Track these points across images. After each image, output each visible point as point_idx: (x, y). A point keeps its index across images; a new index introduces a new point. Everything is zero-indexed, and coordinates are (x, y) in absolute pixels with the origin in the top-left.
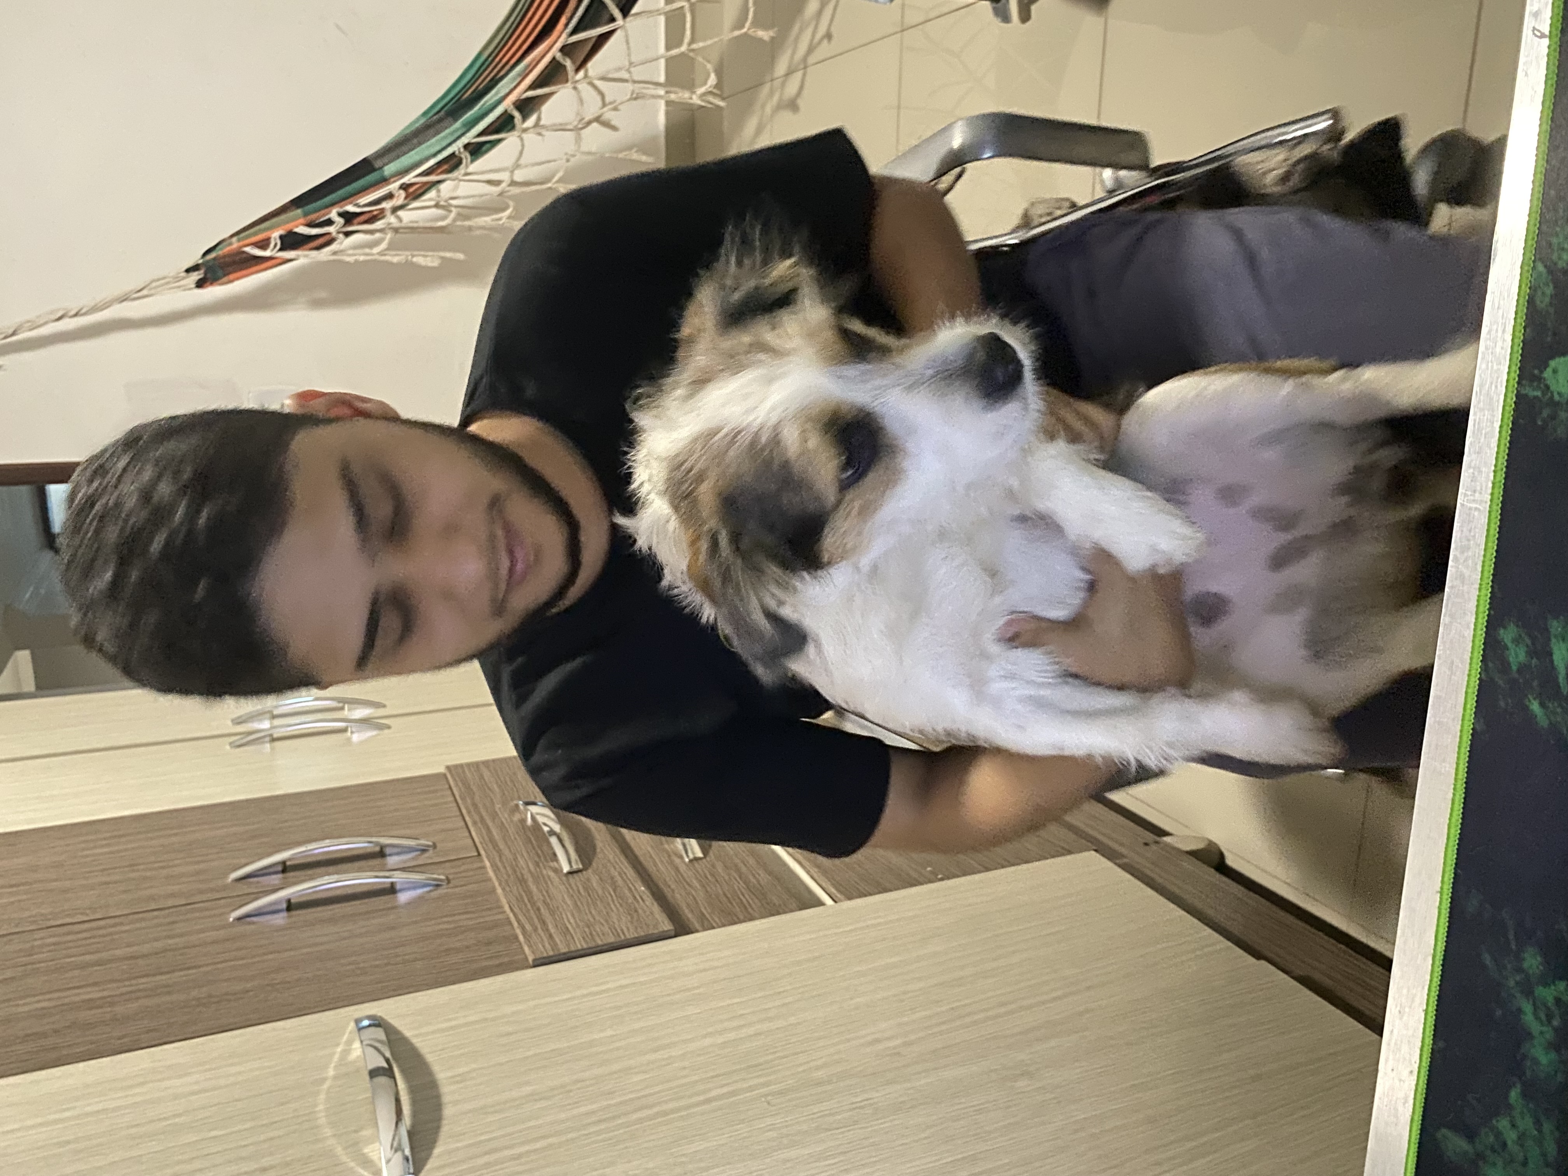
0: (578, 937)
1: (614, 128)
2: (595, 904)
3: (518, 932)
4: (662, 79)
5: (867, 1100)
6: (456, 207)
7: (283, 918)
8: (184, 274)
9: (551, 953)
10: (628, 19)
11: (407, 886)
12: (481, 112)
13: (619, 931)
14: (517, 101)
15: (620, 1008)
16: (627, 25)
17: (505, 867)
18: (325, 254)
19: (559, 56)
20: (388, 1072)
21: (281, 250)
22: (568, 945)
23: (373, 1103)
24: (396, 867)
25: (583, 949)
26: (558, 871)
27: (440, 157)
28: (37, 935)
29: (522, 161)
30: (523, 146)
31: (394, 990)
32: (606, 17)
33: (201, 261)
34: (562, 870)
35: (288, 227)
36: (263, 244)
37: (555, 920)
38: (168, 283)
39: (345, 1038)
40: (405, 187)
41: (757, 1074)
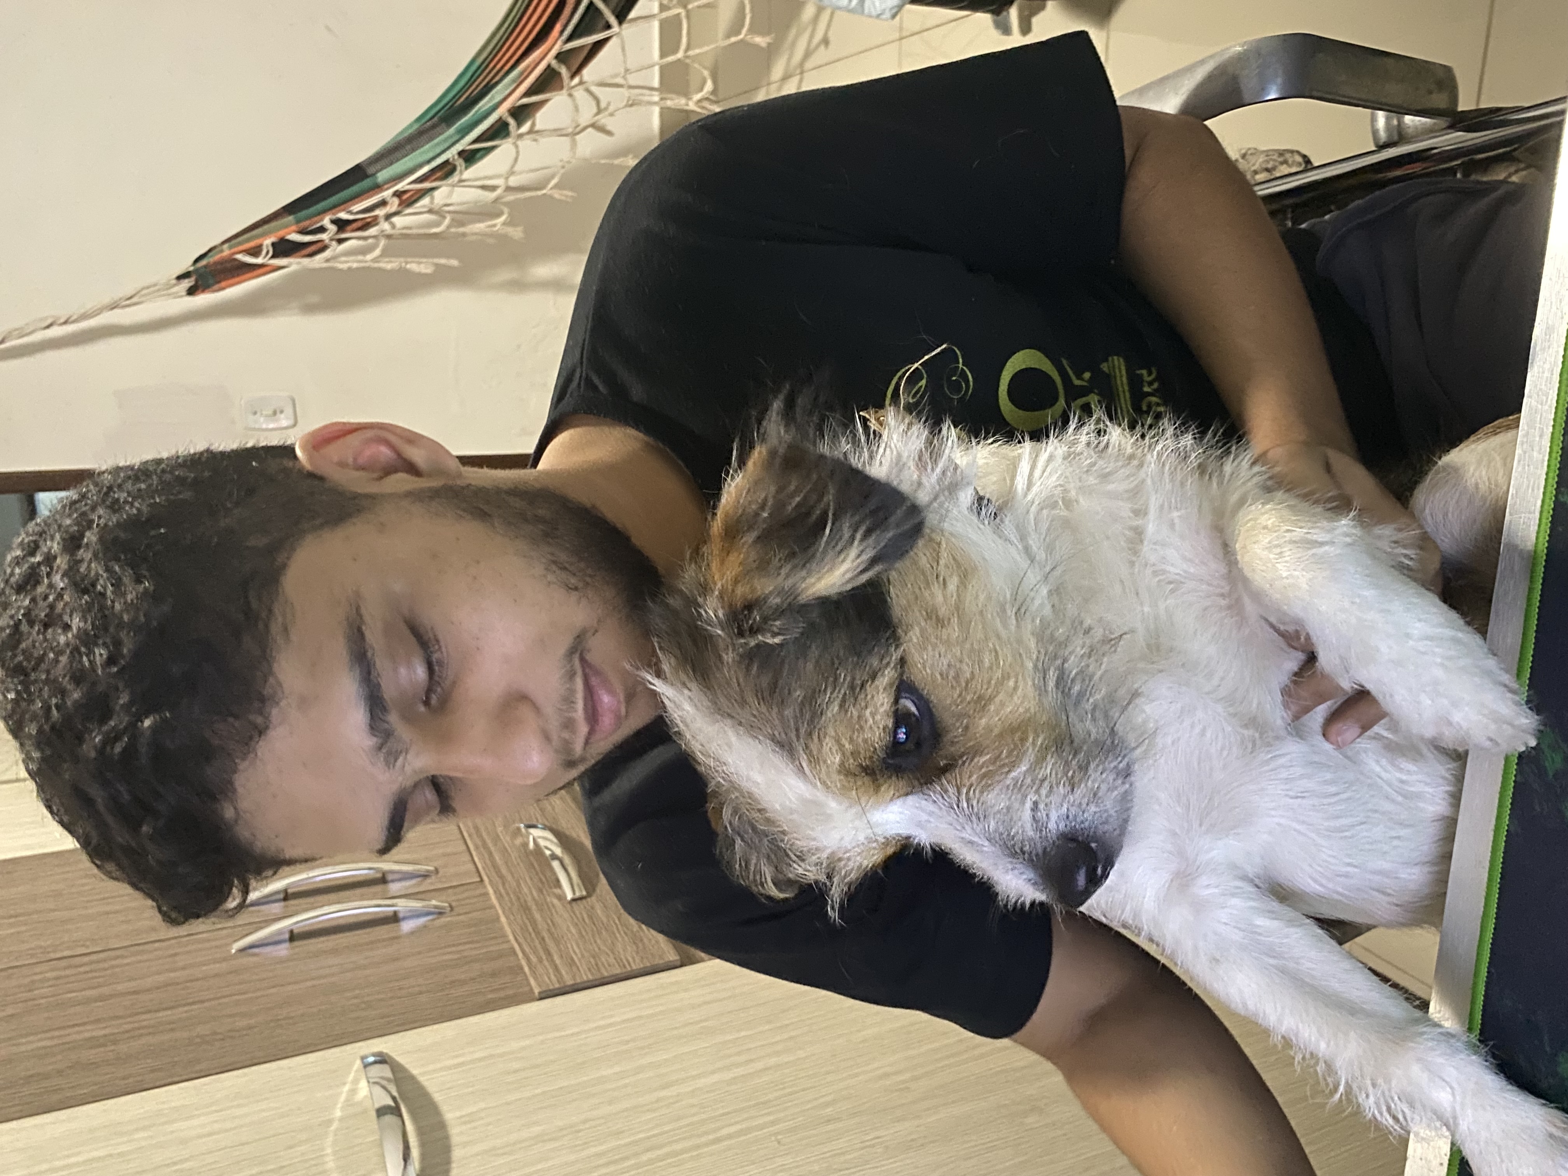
0: (583, 968)
1: (609, 133)
2: (600, 933)
3: (524, 963)
4: (656, 83)
5: (878, 1138)
6: (449, 212)
7: (287, 949)
8: (174, 282)
9: (557, 986)
10: (625, 26)
11: (409, 914)
12: (475, 118)
13: (624, 961)
14: (513, 107)
15: (628, 1042)
16: (624, 33)
17: (508, 894)
18: (318, 261)
19: (554, 63)
20: (396, 1111)
21: (273, 257)
22: (574, 977)
23: (381, 1145)
24: (398, 894)
25: (588, 981)
26: (561, 898)
27: (434, 164)
28: (38, 969)
29: (517, 168)
30: (518, 152)
31: (398, 1025)
32: (601, 24)
33: (192, 269)
34: (566, 898)
35: (281, 233)
36: (255, 252)
37: (560, 950)
38: (159, 290)
39: (351, 1077)
40: (398, 194)
41: (766, 1111)
